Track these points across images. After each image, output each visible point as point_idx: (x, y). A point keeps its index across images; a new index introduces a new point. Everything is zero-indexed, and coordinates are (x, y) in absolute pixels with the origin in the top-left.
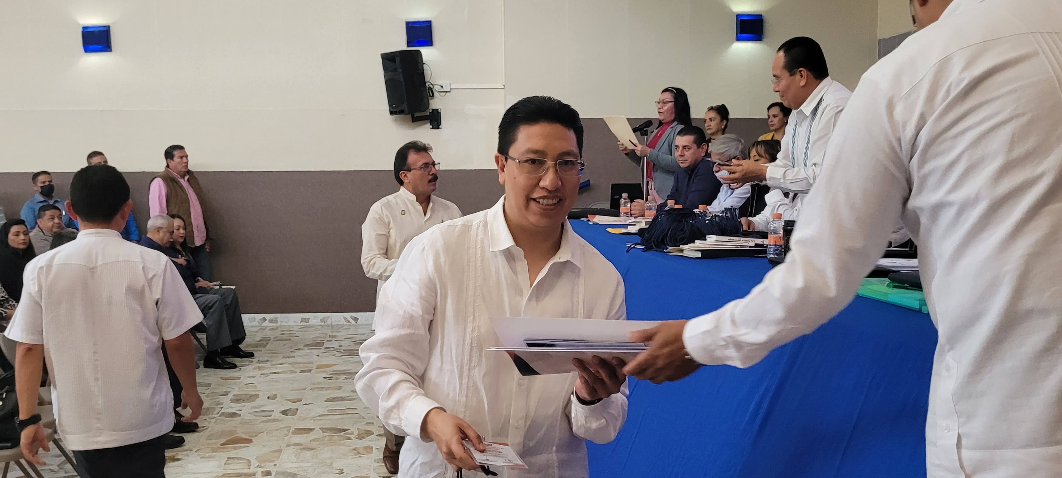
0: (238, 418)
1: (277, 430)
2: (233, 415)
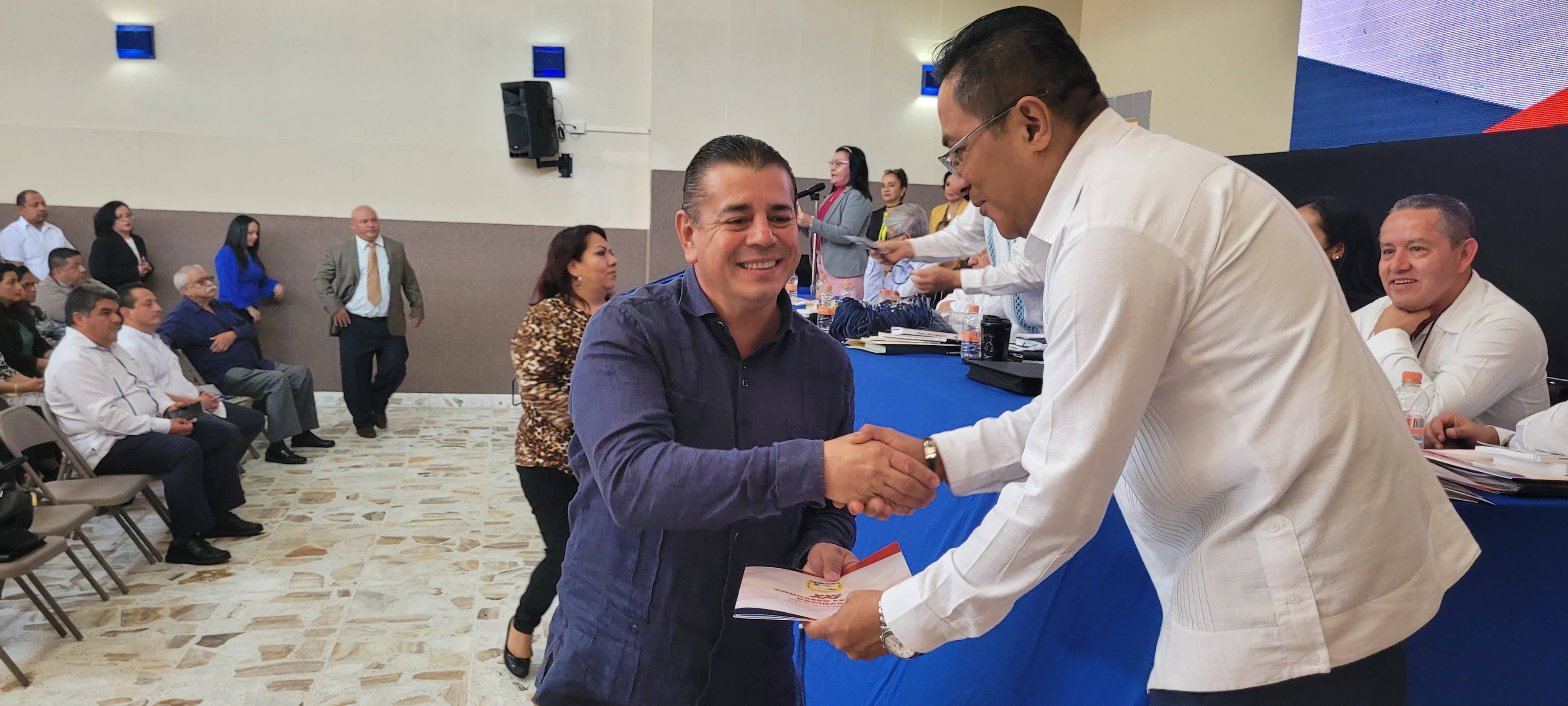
0: (308, 523)
1: (358, 538)
2: (303, 518)
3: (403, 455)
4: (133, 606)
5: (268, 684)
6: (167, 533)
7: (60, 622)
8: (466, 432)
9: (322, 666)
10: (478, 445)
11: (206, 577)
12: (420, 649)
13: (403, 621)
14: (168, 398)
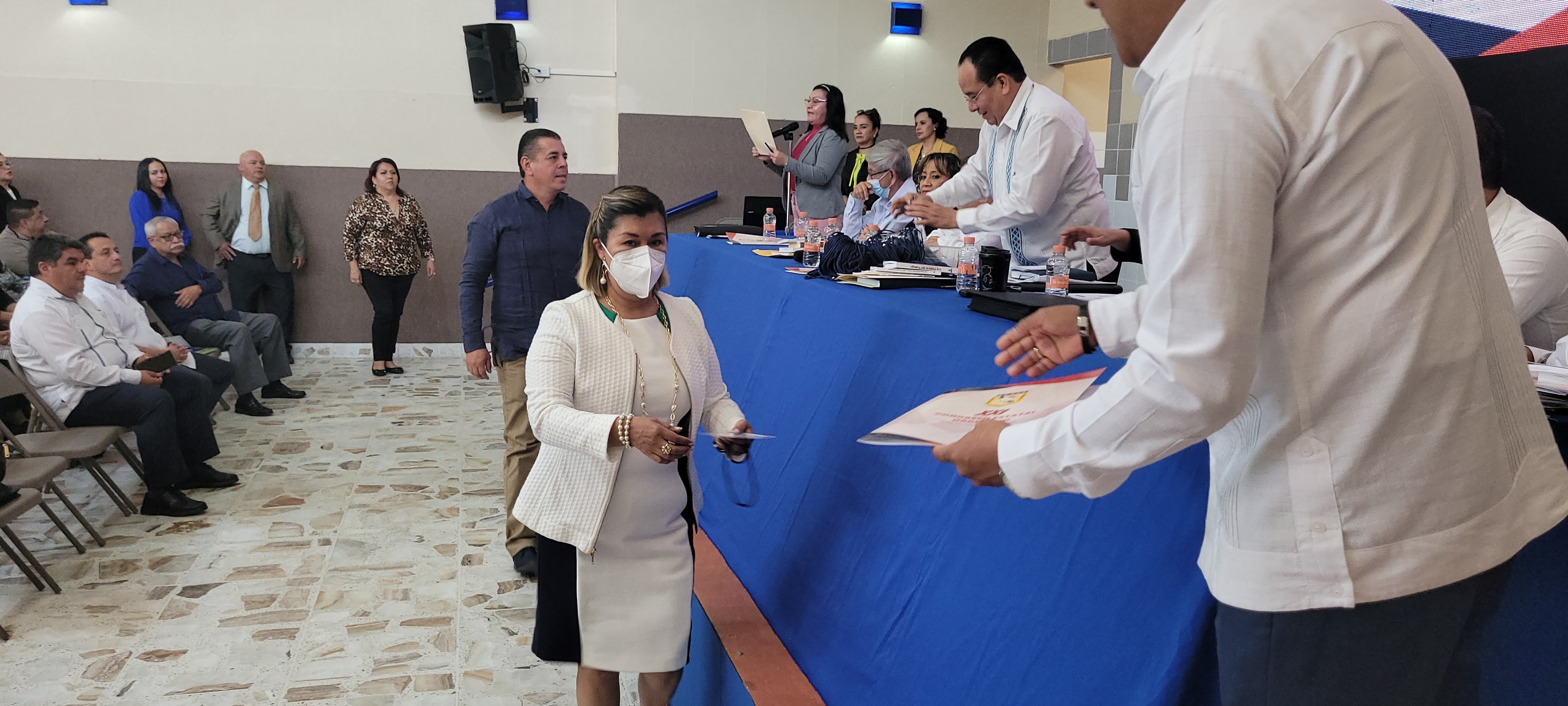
0: (283, 473)
1: (335, 488)
2: (278, 469)
3: (375, 404)
4: (112, 558)
5: (253, 633)
6: (141, 485)
7: (37, 575)
8: (437, 381)
9: (307, 615)
10: (451, 394)
11: (183, 528)
12: (406, 596)
13: (386, 568)
14: (136, 348)
